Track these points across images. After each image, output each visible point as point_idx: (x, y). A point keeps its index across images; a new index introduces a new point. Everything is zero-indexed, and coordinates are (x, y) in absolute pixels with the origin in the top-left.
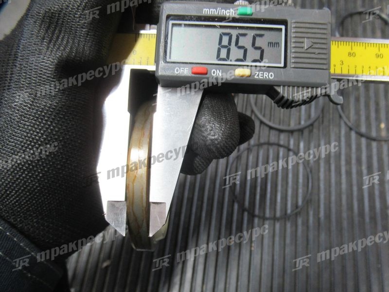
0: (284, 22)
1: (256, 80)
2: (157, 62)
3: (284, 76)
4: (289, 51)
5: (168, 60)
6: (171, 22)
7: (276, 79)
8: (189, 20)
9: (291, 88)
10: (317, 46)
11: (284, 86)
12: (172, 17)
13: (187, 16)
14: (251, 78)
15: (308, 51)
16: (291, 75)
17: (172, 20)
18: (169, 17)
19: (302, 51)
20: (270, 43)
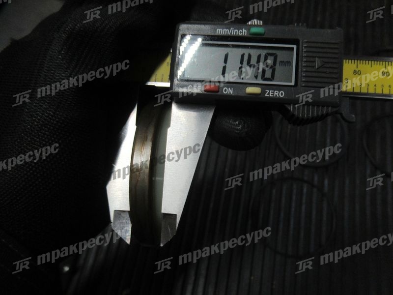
1: (266, 98)
2: (171, 78)
3: (294, 94)
4: (300, 70)
7: (286, 98)
10: (327, 65)
11: (294, 104)
14: (261, 96)
15: (318, 70)
18: (183, 36)
19: (313, 70)
20: (282, 63)
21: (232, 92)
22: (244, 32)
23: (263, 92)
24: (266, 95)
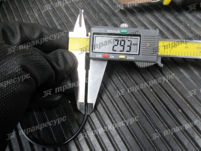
0: (140, 36)
1: (127, 60)
2: (89, 51)
3: (138, 58)
4: (141, 48)
5: (94, 51)
6: (95, 36)
7: (135, 59)
8: (102, 35)
9: (141, 62)
10: (152, 46)
11: (138, 62)
12: (95, 34)
13: (101, 33)
14: (125, 59)
15: (148, 48)
16: (141, 57)
17: (95, 35)
18: (94, 33)
19: (146, 48)
20: (134, 44)
21: (113, 57)
22: (118, 32)
23: (126, 57)
24: (127, 58)
